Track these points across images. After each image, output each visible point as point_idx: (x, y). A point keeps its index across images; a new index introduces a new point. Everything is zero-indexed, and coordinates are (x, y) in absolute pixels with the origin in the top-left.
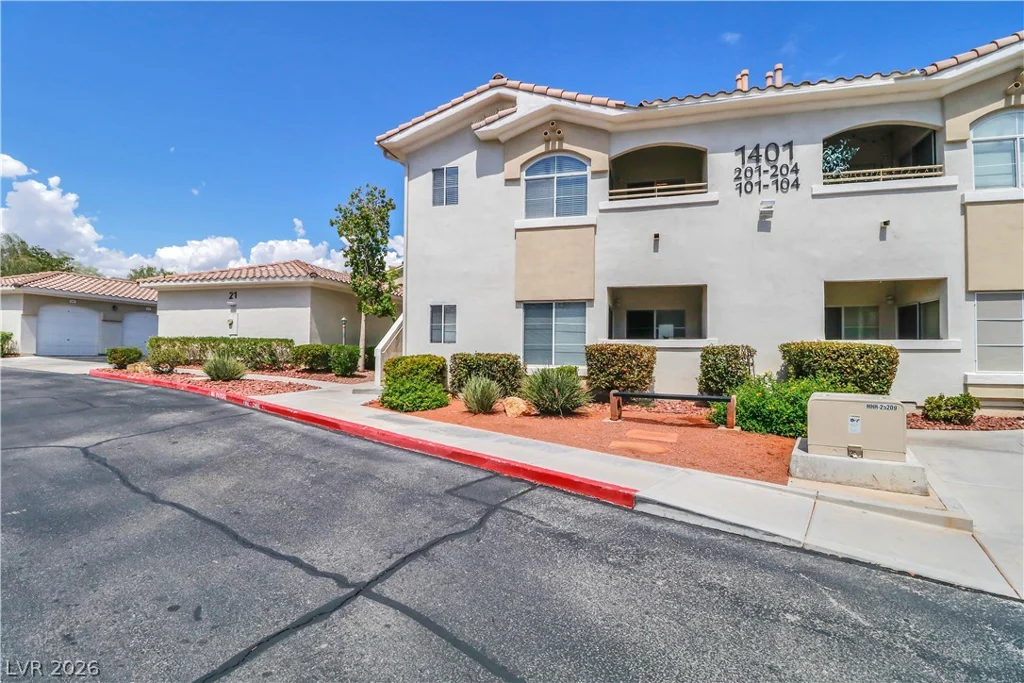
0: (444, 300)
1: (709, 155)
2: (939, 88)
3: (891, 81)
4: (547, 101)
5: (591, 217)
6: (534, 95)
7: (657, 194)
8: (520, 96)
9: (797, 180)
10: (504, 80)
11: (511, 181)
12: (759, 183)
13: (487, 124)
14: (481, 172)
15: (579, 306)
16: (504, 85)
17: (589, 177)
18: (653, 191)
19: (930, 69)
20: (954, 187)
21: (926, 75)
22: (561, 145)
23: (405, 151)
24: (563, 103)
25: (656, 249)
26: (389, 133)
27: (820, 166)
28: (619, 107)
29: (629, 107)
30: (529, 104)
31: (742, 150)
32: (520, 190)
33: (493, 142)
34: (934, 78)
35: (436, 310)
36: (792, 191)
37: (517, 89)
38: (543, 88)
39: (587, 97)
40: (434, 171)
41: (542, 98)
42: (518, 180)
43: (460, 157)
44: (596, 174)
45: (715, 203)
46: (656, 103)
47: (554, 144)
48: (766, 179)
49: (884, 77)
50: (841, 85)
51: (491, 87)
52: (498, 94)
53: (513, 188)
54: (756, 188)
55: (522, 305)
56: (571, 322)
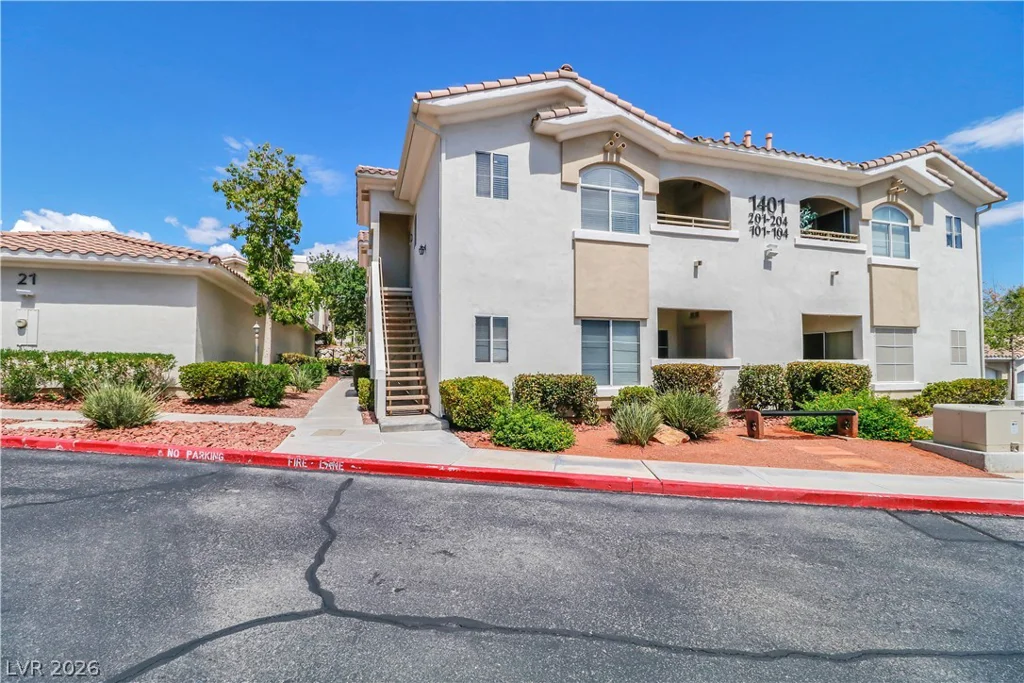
0: (493, 311)
1: (732, 198)
2: (860, 180)
3: (845, 168)
4: (616, 111)
5: (643, 237)
6: (604, 100)
7: (693, 224)
8: (590, 98)
9: (786, 231)
10: (574, 74)
11: (568, 186)
12: (764, 229)
13: (557, 117)
14: (536, 168)
15: (634, 325)
16: (574, 79)
17: (641, 197)
18: (690, 221)
19: (865, 166)
20: (863, 252)
21: (863, 169)
22: (618, 159)
23: (444, 121)
24: (631, 117)
25: (696, 276)
26: (435, 93)
27: (799, 222)
28: (680, 136)
29: (687, 139)
30: (598, 108)
31: (754, 199)
32: (576, 197)
33: (550, 138)
34: (866, 173)
35: (482, 322)
36: (783, 238)
37: (587, 88)
38: (614, 96)
39: (653, 119)
40: (478, 153)
41: (612, 106)
42: (574, 185)
43: (512, 145)
44: (647, 195)
45: (736, 240)
46: (708, 141)
47: (612, 155)
48: (769, 228)
49: (843, 164)
50: (820, 163)
51: (561, 77)
52: (567, 87)
53: (569, 193)
54: (762, 232)
55: (580, 322)
56: (627, 340)
